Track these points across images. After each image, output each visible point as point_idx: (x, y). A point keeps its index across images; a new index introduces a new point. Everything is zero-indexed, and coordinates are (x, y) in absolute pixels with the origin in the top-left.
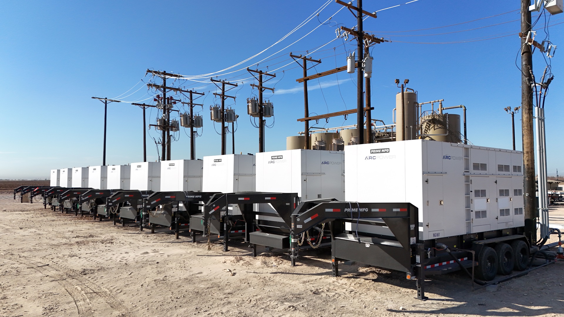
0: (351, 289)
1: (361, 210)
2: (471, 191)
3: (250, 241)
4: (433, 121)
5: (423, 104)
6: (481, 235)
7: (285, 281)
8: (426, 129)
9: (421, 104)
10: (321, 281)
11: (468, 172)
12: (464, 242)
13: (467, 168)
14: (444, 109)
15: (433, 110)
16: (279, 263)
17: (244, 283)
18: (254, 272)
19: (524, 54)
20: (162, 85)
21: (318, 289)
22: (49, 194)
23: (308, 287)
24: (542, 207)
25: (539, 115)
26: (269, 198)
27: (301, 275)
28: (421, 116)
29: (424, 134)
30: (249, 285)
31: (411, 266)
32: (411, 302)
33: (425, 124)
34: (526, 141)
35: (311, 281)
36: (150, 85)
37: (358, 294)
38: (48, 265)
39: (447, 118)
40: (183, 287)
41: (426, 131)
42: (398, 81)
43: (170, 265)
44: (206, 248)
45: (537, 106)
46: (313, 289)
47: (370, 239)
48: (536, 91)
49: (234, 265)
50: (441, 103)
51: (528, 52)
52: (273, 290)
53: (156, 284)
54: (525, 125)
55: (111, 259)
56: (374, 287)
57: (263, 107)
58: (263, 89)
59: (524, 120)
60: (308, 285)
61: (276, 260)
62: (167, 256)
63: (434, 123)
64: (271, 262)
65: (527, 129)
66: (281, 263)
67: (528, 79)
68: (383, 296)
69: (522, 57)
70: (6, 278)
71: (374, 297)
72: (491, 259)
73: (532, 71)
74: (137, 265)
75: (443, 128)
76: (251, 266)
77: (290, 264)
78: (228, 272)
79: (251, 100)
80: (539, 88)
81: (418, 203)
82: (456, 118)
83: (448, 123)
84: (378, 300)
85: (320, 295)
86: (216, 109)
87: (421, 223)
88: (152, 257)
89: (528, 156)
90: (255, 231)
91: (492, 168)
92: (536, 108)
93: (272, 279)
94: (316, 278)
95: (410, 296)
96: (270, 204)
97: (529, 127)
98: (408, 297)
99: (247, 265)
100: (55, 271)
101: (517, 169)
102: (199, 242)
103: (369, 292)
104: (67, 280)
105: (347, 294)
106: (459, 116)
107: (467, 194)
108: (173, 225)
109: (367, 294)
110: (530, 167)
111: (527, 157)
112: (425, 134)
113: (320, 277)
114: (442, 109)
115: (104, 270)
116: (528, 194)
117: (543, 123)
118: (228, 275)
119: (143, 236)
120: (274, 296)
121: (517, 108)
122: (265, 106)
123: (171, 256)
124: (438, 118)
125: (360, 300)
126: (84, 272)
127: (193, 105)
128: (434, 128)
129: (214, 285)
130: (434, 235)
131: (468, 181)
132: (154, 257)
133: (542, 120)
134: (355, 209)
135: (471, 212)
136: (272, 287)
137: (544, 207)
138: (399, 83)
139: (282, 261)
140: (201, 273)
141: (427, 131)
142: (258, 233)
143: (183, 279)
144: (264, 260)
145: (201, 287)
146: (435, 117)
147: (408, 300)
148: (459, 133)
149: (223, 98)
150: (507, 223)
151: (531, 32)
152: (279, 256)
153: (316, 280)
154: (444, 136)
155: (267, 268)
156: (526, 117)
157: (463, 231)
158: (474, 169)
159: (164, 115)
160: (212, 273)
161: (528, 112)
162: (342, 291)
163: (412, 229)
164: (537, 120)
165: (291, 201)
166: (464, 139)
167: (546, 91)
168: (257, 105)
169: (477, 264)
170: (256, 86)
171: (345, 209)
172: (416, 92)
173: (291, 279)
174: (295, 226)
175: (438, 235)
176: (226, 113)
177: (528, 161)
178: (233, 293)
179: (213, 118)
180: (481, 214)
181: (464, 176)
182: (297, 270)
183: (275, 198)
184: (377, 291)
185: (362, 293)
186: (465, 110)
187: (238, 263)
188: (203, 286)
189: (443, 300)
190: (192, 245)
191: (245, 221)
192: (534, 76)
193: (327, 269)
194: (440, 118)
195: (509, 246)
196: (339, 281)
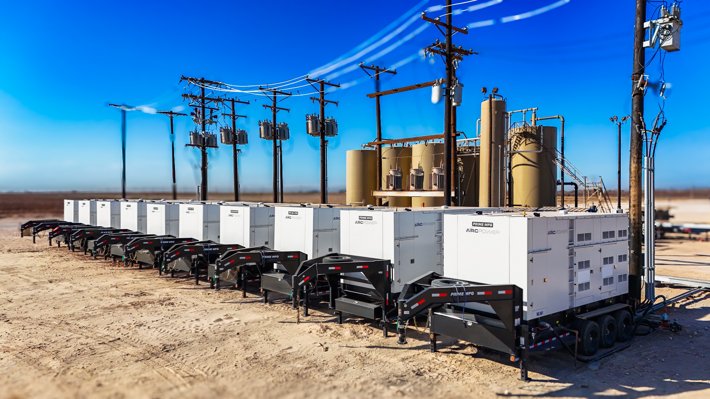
0: (453, 368)
1: (467, 294)
2: (575, 264)
3: (336, 308)
4: (525, 135)
5: (513, 113)
6: (584, 309)
7: (382, 357)
8: (516, 144)
9: (511, 113)
10: (420, 357)
11: (573, 244)
12: (566, 316)
13: (571, 240)
14: (537, 120)
15: (525, 122)
16: (370, 333)
17: (342, 362)
18: (346, 346)
19: (635, 96)
20: (201, 95)
21: (419, 369)
22: (76, 237)
23: (409, 366)
24: (648, 266)
25: (648, 166)
26: (361, 267)
27: (397, 350)
28: (510, 128)
29: (513, 149)
30: (347, 364)
31: (516, 349)
32: (515, 384)
33: (515, 137)
34: (633, 193)
35: (409, 358)
36: (185, 95)
37: (460, 375)
38: (119, 339)
39: (542, 131)
40: (279, 367)
41: (515, 146)
42: (485, 90)
43: (252, 338)
44: (281, 310)
45: (647, 156)
46: (414, 369)
47: (473, 316)
48: (647, 139)
49: (321, 336)
50: (535, 112)
51: (640, 95)
52: (374, 371)
53: (250, 363)
54: (633, 175)
55: (184, 328)
56: (476, 366)
57: (325, 124)
58: (325, 103)
59: (633, 170)
60: (408, 364)
61: (366, 329)
62: (244, 324)
63: (526, 137)
64: (361, 332)
65: (634, 181)
66: (371, 333)
67: (638, 127)
68: (486, 376)
69: (633, 99)
70: (83, 358)
71: (478, 378)
72: (593, 333)
73: (643, 119)
74: (217, 337)
75: (535, 143)
76: (341, 337)
77: (382, 335)
78: (319, 346)
79: (311, 117)
80: (649, 135)
81: (522, 284)
82: (552, 131)
83: (542, 137)
84: (482, 382)
85: (423, 376)
86: (266, 125)
87: (525, 302)
88: (229, 326)
89: (635, 210)
90: (340, 296)
91: (597, 237)
92: (646, 158)
93: (368, 356)
94: (414, 354)
95: (513, 376)
96: (362, 272)
97: (637, 177)
98: (511, 378)
99: (336, 336)
100: (132, 347)
101: (622, 233)
102: (272, 303)
103: (471, 371)
104: (152, 359)
105: (450, 375)
106: (556, 128)
107: (571, 267)
108: (240, 282)
109: (470, 374)
110: (637, 222)
111: (633, 211)
112: (515, 149)
113: (416, 352)
114: (536, 119)
115: (185, 345)
116: (633, 251)
117: (652, 173)
118: (320, 350)
119: (203, 293)
120: (377, 378)
121: (625, 118)
122: (327, 123)
123: (249, 324)
124: (530, 130)
125: (464, 382)
126: (166, 349)
127: (236, 117)
128: (526, 143)
129: (311, 365)
130: (538, 314)
131: (572, 253)
132: (230, 325)
133: (651, 170)
134: (461, 293)
135: (574, 286)
136: (371, 366)
137: (650, 266)
138: (486, 92)
139: (371, 330)
140: (291, 348)
141: (517, 146)
142: (343, 299)
143: (275, 357)
144: (352, 329)
145: (299, 368)
146: (527, 130)
147: (511, 382)
148: (555, 149)
149: (275, 111)
150: (610, 292)
151: (644, 75)
152: (367, 323)
153: (414, 356)
154: (537, 153)
155: (358, 340)
156: (634, 167)
157: (565, 306)
158: (579, 240)
159: (203, 132)
160: (303, 348)
161: (637, 162)
162: (444, 370)
163: (516, 310)
164: (646, 171)
165: (383, 270)
166: (561, 158)
167: (657, 138)
168: (319, 122)
169: (580, 340)
170: (317, 99)
171: (452, 293)
172: (506, 99)
173: (388, 355)
174: (402, 312)
175: (541, 313)
176: (278, 129)
177: (634, 215)
178: (334, 375)
179: (262, 136)
180: (585, 286)
181: (568, 249)
182: (391, 343)
183: (367, 267)
184: (479, 371)
185: (465, 373)
186: (563, 121)
187: (325, 334)
188: (299, 366)
189: (546, 381)
190: (265, 306)
191: (329, 285)
192: (644, 124)
193: (423, 341)
194: (533, 131)
195: (612, 318)
196: (439, 358)
